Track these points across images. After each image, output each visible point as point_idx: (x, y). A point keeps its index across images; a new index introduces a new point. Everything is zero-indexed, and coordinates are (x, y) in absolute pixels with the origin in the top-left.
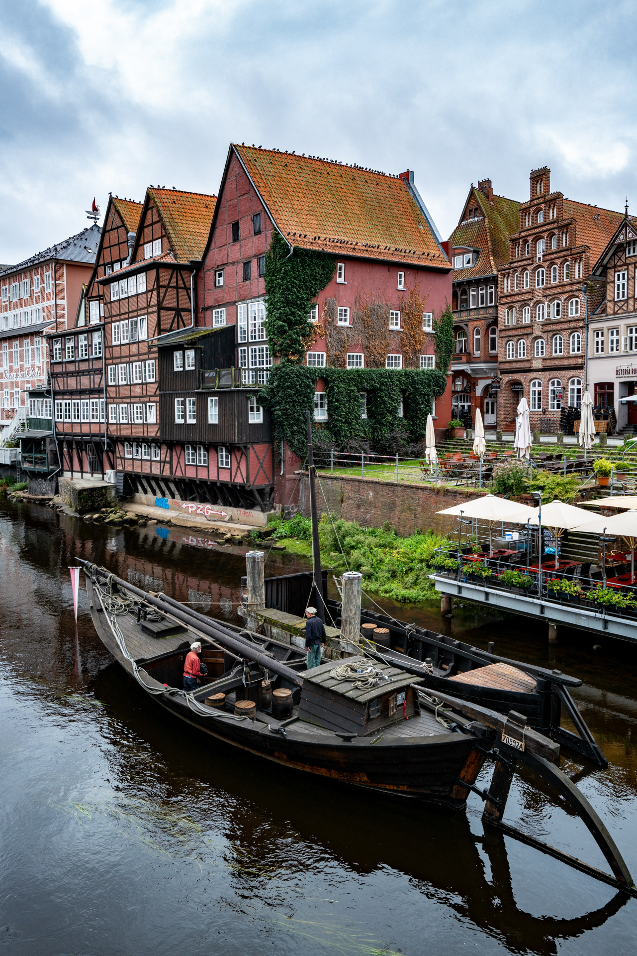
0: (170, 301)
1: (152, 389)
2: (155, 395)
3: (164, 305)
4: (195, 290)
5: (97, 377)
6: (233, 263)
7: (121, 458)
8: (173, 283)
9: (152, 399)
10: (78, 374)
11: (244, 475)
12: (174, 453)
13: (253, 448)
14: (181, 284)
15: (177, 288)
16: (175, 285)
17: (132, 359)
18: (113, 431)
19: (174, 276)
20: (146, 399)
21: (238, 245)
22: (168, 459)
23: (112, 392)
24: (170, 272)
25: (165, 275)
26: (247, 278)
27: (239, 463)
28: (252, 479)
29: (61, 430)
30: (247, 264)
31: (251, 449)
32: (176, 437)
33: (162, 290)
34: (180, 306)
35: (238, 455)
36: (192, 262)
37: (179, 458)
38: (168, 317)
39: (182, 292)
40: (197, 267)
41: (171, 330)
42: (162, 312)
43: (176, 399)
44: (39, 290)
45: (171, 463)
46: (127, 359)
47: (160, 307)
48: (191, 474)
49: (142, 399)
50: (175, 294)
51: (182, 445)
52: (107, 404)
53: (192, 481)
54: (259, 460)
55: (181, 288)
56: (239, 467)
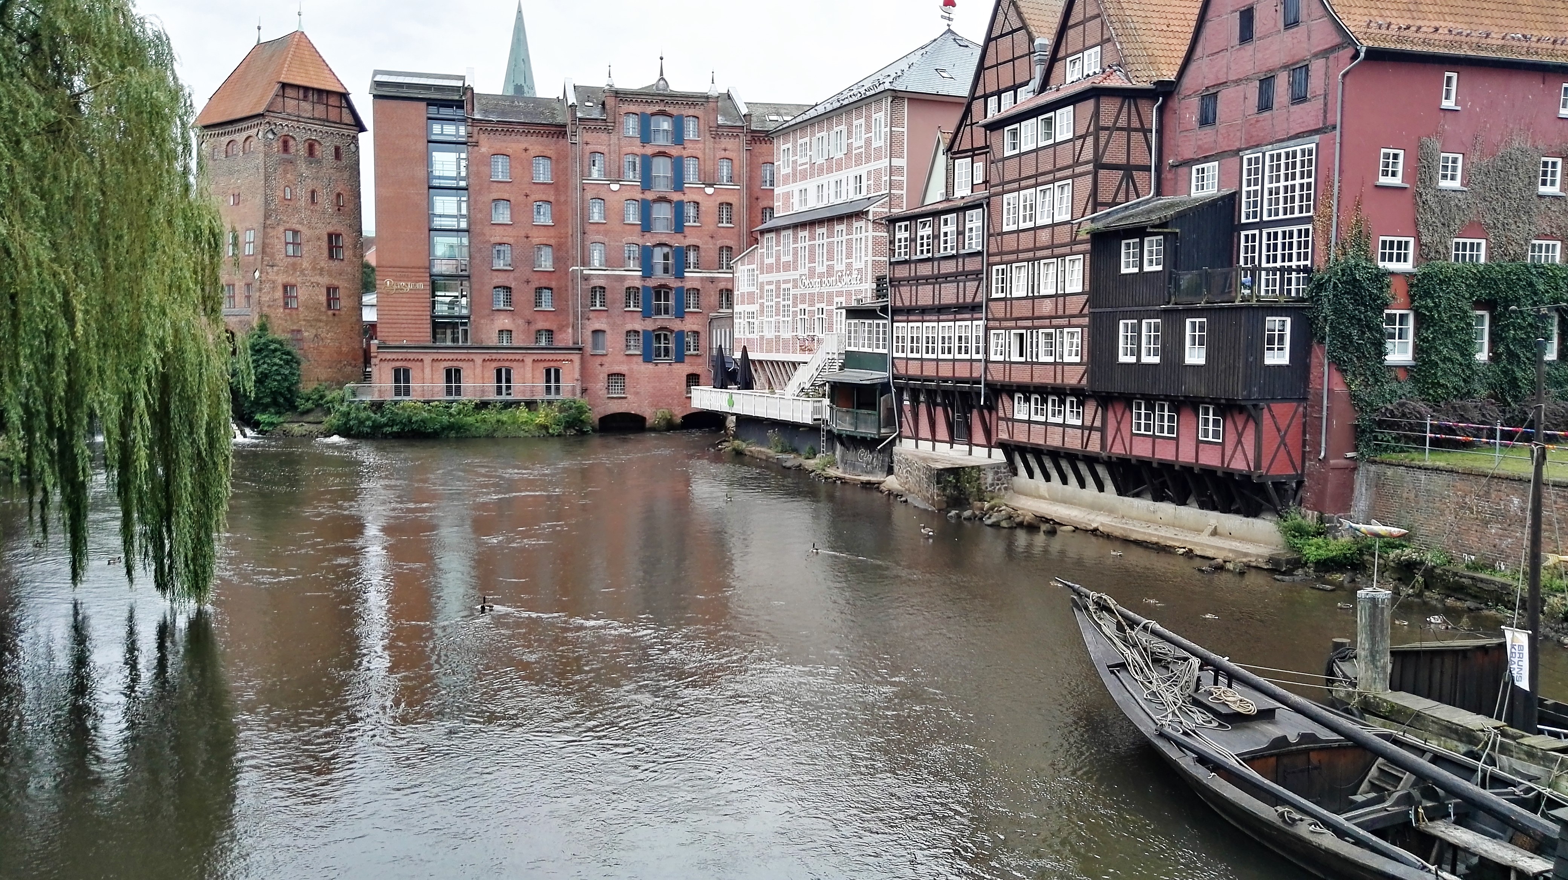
0: (1115, 154)
1: (1075, 305)
2: (1081, 315)
3: (1104, 160)
4: (1160, 132)
5: (971, 286)
6: (1238, 82)
7: (1007, 419)
8: (1122, 122)
9: (1074, 321)
10: (937, 279)
11: (1251, 456)
12: (1110, 415)
13: (1270, 410)
14: (1136, 124)
15: (1129, 129)
16: (1125, 125)
17: (1039, 254)
18: (997, 375)
19: (1125, 109)
20: (1064, 321)
21: (1249, 48)
22: (1098, 423)
23: (998, 309)
24: (1117, 102)
25: (1109, 108)
26: (1265, 105)
27: (1240, 435)
28: (1265, 463)
29: (903, 371)
30: (1266, 83)
31: (1266, 411)
32: (1118, 386)
33: (1103, 135)
34: (1132, 162)
35: (1240, 421)
36: (1157, 83)
37: (1119, 423)
38: (1110, 180)
39: (1137, 138)
40: (1165, 92)
41: (1114, 203)
42: (1102, 173)
43: (1121, 322)
44: (862, 143)
45: (1103, 430)
46: (1031, 254)
48: (1141, 450)
49: (1055, 322)
50: (1125, 141)
51: (1127, 400)
52: (987, 329)
53: (1144, 463)
54: (1279, 430)
55: (1136, 130)
56: (1239, 442)
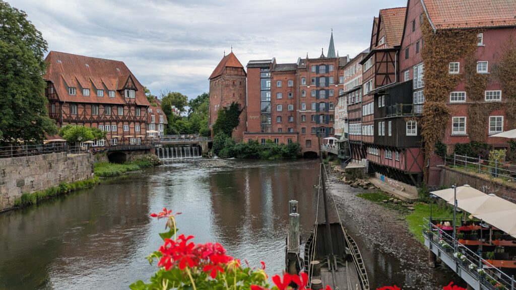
0: (383, 69)
1: (372, 118)
2: (372, 121)
3: (378, 72)
4: (398, 62)
6: (413, 44)
8: (385, 60)
11: (404, 165)
14: (389, 60)
15: (387, 62)
16: (386, 61)
17: (368, 102)
19: (386, 56)
21: (414, 33)
24: (383, 53)
25: (380, 56)
26: (417, 51)
29: (351, 139)
33: (378, 65)
34: (388, 72)
36: (395, 47)
37: (383, 154)
38: (381, 78)
39: (390, 64)
40: (397, 49)
41: (382, 85)
42: (378, 76)
47: (377, 74)
48: (387, 163)
50: (386, 66)
52: (362, 125)
55: (390, 62)
